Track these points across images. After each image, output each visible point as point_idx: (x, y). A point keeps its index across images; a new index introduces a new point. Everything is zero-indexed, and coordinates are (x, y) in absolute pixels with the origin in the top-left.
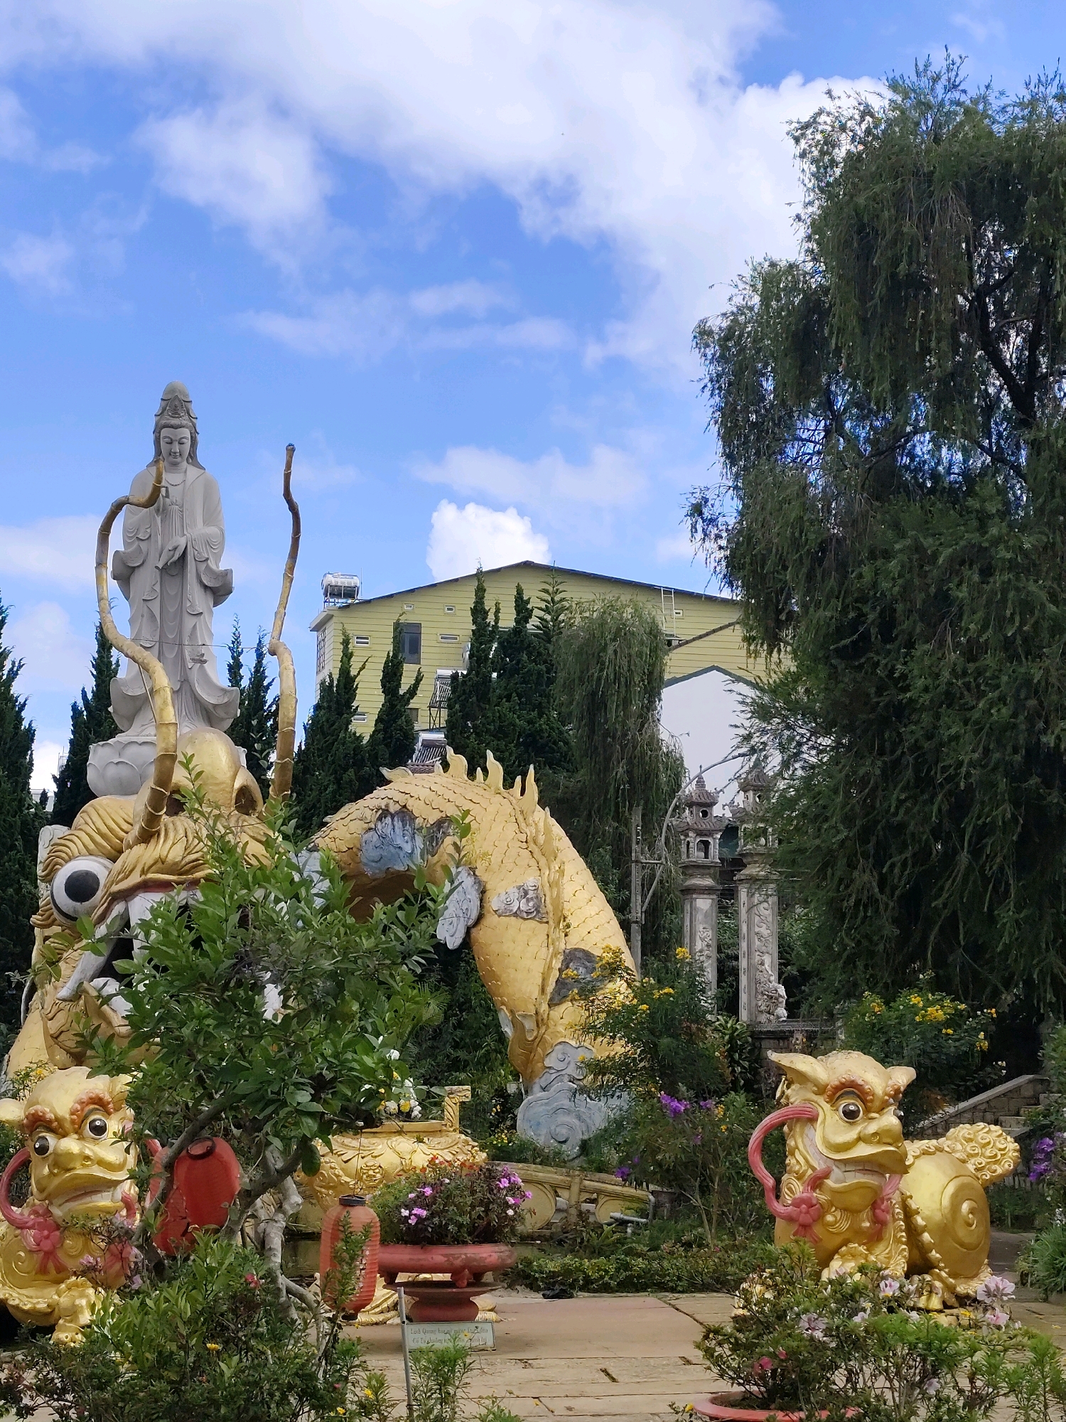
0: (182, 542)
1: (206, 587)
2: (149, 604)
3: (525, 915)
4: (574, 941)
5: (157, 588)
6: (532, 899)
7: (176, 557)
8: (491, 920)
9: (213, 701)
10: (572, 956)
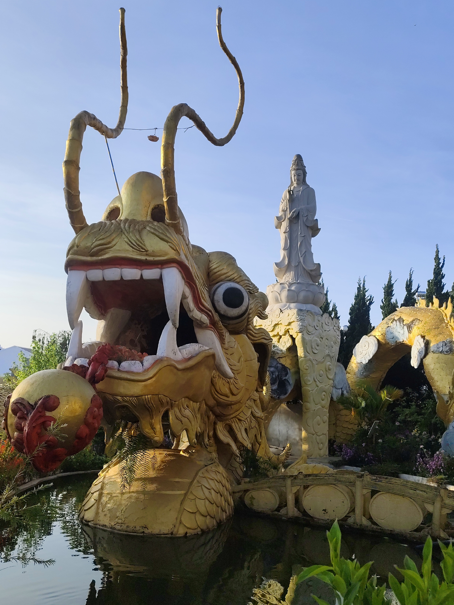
0: (297, 210)
1: (307, 227)
2: (286, 234)
3: (445, 353)
5: (289, 228)
6: (448, 346)
7: (295, 216)
8: (430, 355)
9: (310, 269)
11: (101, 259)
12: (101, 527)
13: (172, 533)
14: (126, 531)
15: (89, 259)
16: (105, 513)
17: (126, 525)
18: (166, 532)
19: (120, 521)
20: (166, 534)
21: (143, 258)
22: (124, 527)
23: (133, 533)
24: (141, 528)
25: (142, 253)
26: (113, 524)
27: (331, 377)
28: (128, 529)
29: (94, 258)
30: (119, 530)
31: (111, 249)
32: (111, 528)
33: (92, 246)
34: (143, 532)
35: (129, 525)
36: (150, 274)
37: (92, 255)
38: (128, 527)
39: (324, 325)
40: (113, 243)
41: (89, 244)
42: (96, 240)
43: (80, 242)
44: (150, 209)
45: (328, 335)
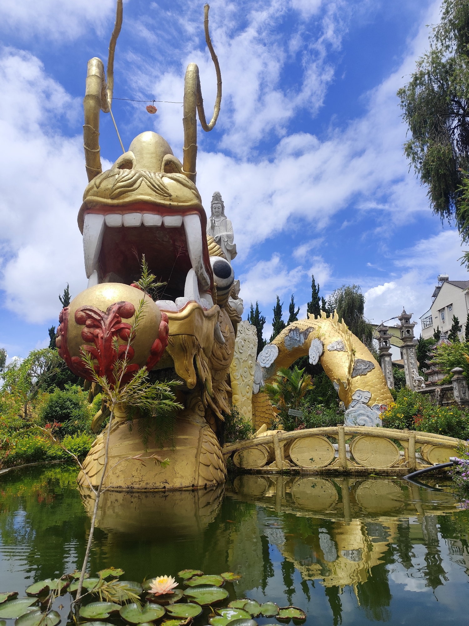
0: (219, 235)
1: (228, 250)
3: (339, 350)
4: (358, 357)
6: (340, 345)
7: (217, 240)
8: (327, 353)
10: (358, 361)
11: (123, 202)
12: (116, 489)
13: (193, 486)
14: (146, 489)
15: (109, 201)
16: (117, 475)
17: (145, 482)
18: (187, 485)
19: (137, 480)
20: (188, 487)
21: (167, 203)
22: (143, 485)
23: (154, 489)
24: (161, 484)
25: (165, 197)
26: (129, 484)
27: (253, 373)
28: (148, 486)
29: (116, 202)
30: (138, 489)
31: (133, 192)
32: (128, 488)
33: (114, 188)
34: (164, 487)
35: (148, 482)
36: (171, 221)
37: (113, 198)
38: (147, 484)
39: (246, 329)
40: (136, 186)
41: (110, 186)
42: (118, 182)
43: (100, 183)
44: (163, 163)
45: (249, 338)
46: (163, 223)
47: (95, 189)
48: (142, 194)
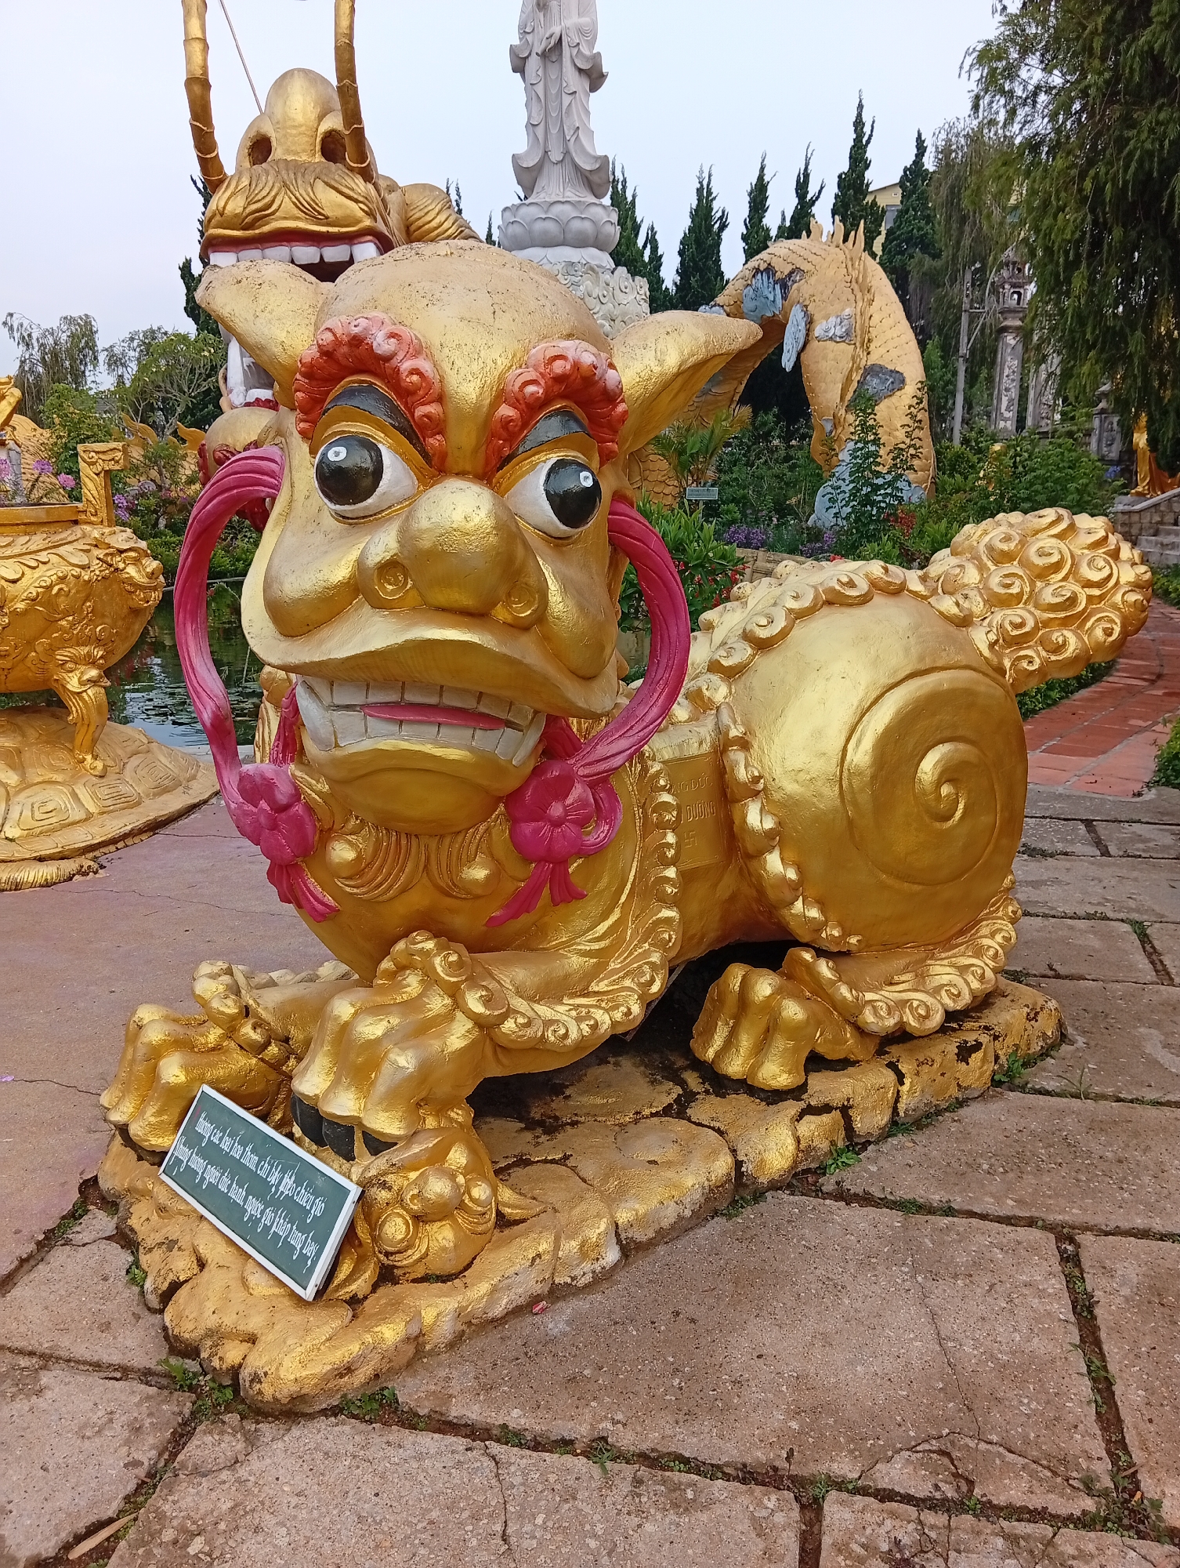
0: (556, 30)
1: (580, 70)
2: (535, 87)
3: (838, 339)
4: (874, 359)
5: (540, 73)
6: (845, 325)
7: (552, 43)
8: (814, 344)
9: (588, 167)
10: (873, 371)
11: (260, 233)
15: (239, 233)
25: (320, 221)
29: (250, 233)
31: (272, 217)
33: (244, 213)
36: (334, 254)
37: (244, 229)
39: (617, 291)
40: (274, 207)
41: (239, 210)
42: (249, 204)
43: (224, 208)
44: (319, 139)
45: (625, 314)
46: (321, 257)
47: (218, 217)
48: (285, 218)
